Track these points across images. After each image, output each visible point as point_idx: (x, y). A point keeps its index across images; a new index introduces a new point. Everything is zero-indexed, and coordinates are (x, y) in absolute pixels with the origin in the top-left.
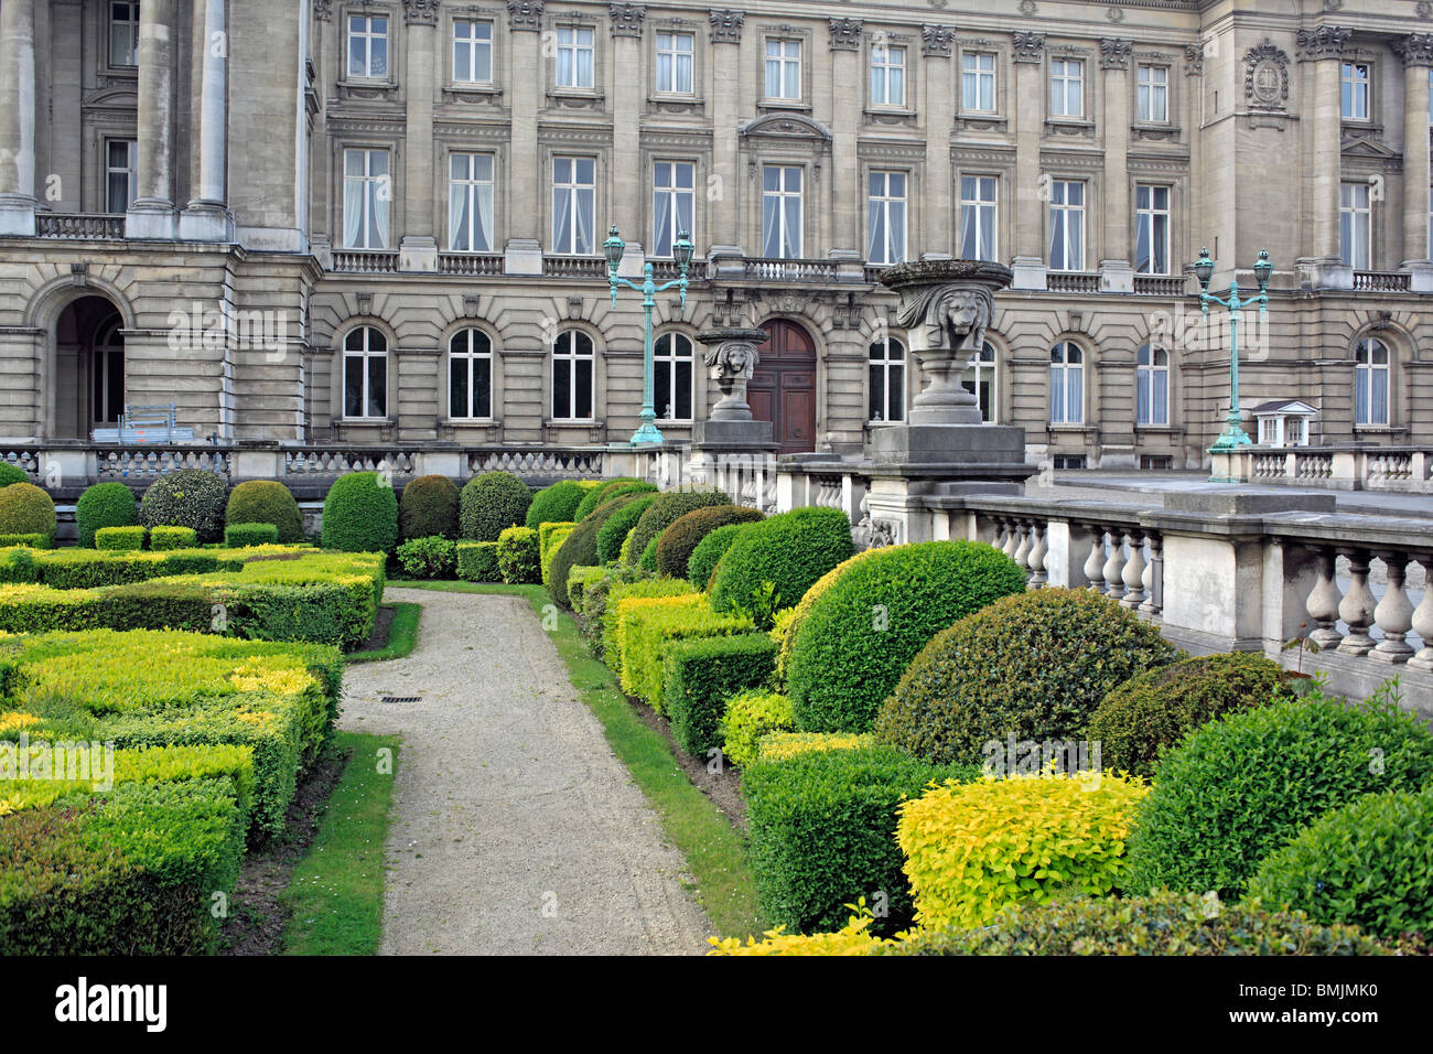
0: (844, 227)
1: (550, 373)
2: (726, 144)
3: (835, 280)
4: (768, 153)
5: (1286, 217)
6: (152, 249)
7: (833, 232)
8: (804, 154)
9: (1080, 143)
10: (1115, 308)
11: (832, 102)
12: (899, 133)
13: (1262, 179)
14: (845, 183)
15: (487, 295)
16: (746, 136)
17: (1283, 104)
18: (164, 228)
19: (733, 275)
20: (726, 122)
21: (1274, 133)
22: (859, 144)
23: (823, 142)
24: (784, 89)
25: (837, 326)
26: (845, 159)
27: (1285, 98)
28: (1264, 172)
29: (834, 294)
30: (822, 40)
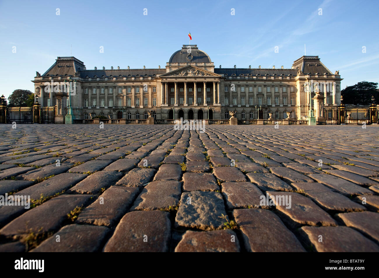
0: (265, 102)
1: (241, 115)
2: (255, 95)
3: (265, 106)
6: (215, 106)
7: (264, 102)
8: (262, 96)
9: (286, 94)
10: (289, 108)
11: (264, 92)
12: (270, 94)
13: (302, 97)
14: (265, 98)
15: (237, 108)
16: (257, 95)
18: (216, 105)
20: (255, 94)
22: (267, 95)
23: (263, 95)
24: (260, 90)
25: (265, 110)
26: (265, 96)
29: (265, 108)
30: (263, 86)
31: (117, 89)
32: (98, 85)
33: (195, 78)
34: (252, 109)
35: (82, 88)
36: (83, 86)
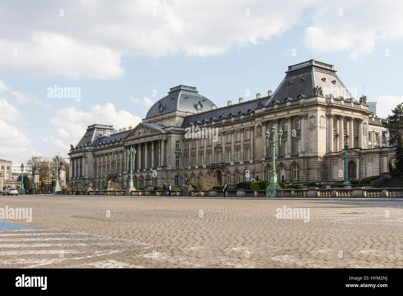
2: (213, 150)
4: (217, 150)
5: (261, 150)
8: (220, 150)
9: (248, 142)
10: (251, 165)
11: (223, 142)
14: (224, 153)
16: (215, 148)
17: (261, 133)
18: (159, 169)
19: (211, 167)
20: (213, 147)
21: (260, 138)
22: (225, 148)
23: (222, 148)
24: (220, 141)
25: (222, 171)
26: (224, 150)
27: (261, 132)
28: (258, 144)
30: (222, 135)
31: (112, 156)
32: (102, 153)
33: (145, 137)
34: (209, 170)
35: (94, 156)
36: (95, 154)
